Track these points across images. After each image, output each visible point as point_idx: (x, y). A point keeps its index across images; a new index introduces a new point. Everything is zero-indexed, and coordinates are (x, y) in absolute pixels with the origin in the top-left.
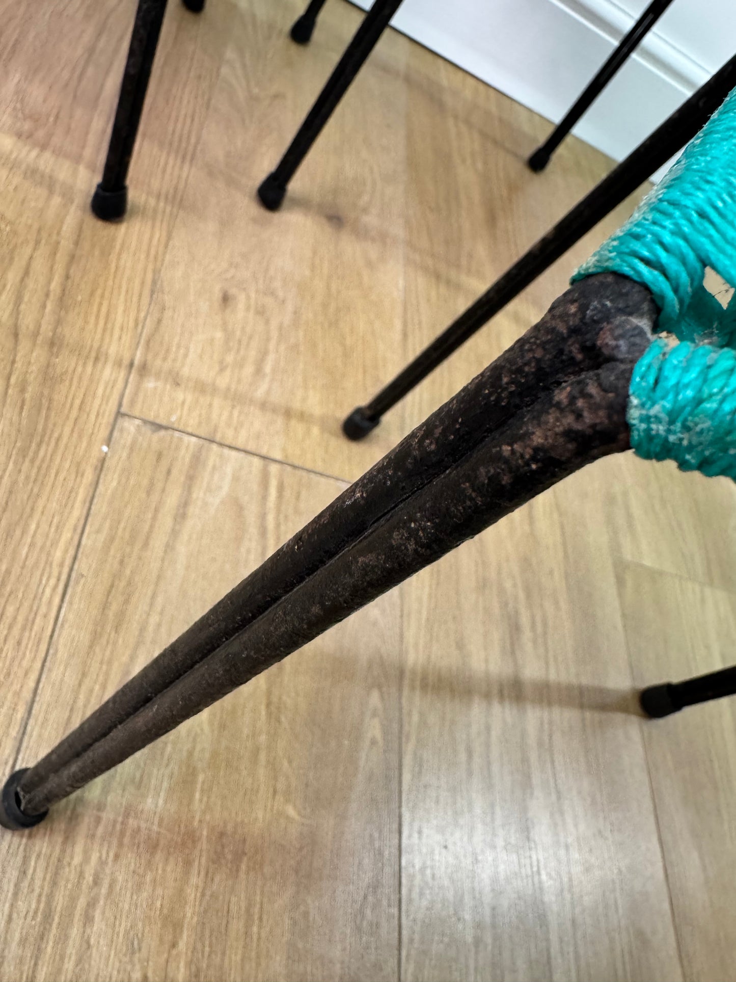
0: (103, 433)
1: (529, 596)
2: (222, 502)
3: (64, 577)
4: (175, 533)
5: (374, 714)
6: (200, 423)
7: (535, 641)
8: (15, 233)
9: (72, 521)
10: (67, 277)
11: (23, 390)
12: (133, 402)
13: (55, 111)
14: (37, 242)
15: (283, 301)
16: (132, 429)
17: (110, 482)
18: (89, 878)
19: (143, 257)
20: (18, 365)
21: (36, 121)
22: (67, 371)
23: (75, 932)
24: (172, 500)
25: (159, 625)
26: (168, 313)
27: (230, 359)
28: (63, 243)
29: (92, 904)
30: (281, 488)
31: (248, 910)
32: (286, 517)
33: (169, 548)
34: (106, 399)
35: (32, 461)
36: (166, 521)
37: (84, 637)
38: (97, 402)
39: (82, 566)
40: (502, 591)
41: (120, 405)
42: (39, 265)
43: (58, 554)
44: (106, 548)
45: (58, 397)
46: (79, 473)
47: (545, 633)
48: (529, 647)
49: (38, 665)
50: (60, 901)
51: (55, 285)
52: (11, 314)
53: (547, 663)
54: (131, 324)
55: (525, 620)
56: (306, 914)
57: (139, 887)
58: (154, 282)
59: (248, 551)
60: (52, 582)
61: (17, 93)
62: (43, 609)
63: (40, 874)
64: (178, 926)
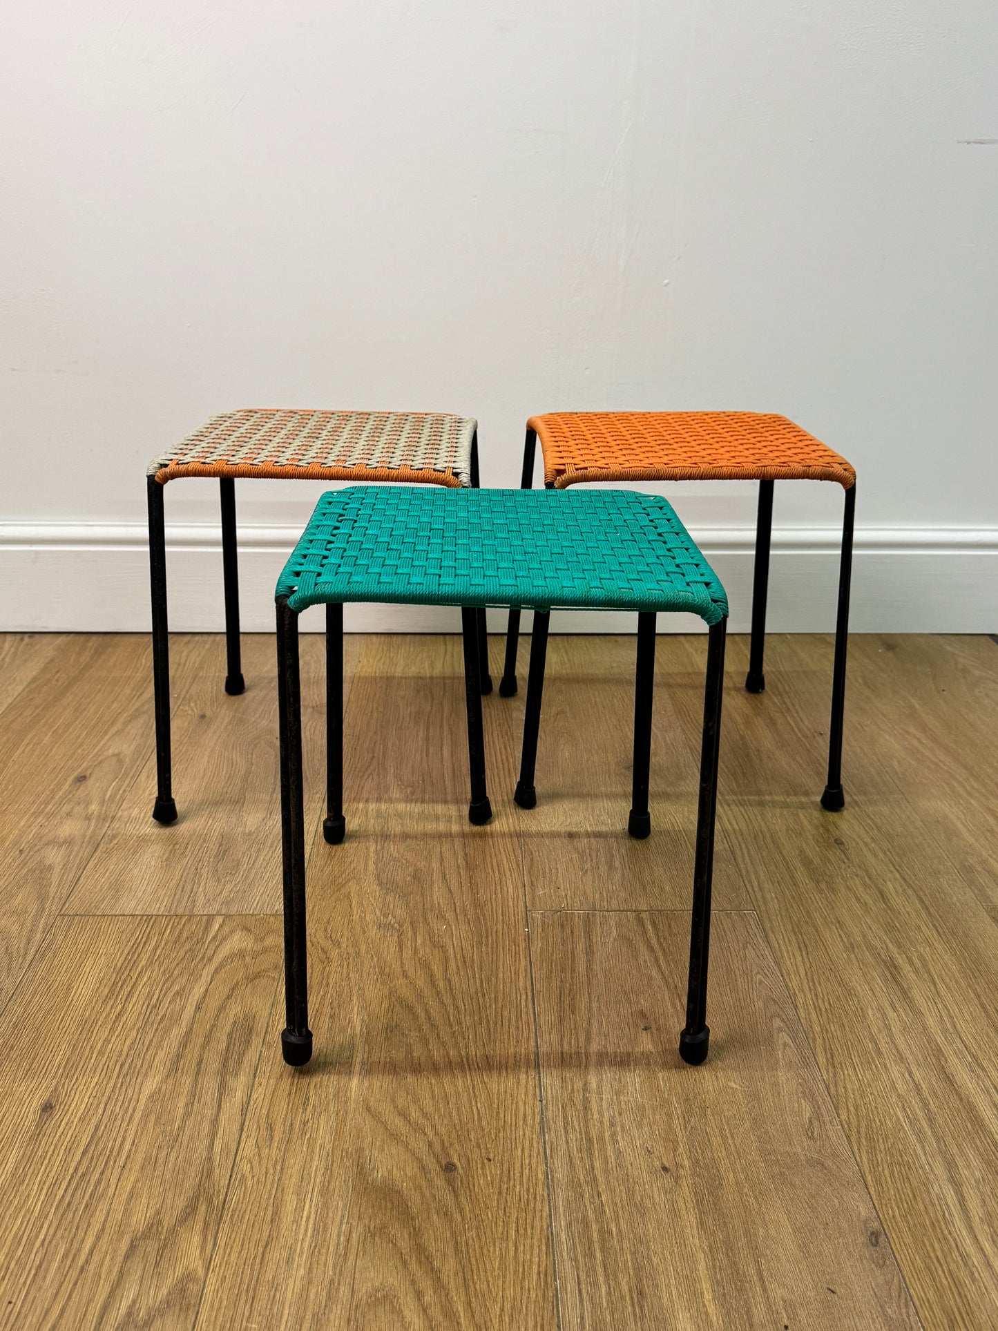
0: (522, 923)
1: (899, 946)
2: (615, 939)
3: (530, 994)
4: (590, 962)
5: (780, 1030)
6: (582, 904)
7: (917, 972)
9: (522, 968)
10: (466, 855)
12: (533, 903)
16: (539, 917)
17: (537, 946)
18: (606, 1123)
21: (412, 786)
22: (486, 900)
23: (609, 1146)
24: (581, 946)
26: (536, 854)
27: (588, 866)
29: (614, 1134)
30: (654, 924)
31: (721, 1132)
32: (665, 939)
33: (589, 969)
34: (516, 905)
35: (487, 945)
36: (582, 958)
37: (554, 1018)
38: (512, 909)
39: (538, 986)
40: (871, 948)
41: (526, 907)
43: (522, 984)
44: (549, 976)
45: (488, 912)
46: (516, 945)
48: (912, 976)
49: (533, 1035)
50: (594, 1134)
52: (442, 881)
53: (934, 983)
54: (515, 866)
55: (901, 960)
56: (766, 1133)
57: (641, 1126)
59: (645, 961)
60: (524, 997)
62: (524, 1010)
63: (576, 1123)
64: (675, 1142)
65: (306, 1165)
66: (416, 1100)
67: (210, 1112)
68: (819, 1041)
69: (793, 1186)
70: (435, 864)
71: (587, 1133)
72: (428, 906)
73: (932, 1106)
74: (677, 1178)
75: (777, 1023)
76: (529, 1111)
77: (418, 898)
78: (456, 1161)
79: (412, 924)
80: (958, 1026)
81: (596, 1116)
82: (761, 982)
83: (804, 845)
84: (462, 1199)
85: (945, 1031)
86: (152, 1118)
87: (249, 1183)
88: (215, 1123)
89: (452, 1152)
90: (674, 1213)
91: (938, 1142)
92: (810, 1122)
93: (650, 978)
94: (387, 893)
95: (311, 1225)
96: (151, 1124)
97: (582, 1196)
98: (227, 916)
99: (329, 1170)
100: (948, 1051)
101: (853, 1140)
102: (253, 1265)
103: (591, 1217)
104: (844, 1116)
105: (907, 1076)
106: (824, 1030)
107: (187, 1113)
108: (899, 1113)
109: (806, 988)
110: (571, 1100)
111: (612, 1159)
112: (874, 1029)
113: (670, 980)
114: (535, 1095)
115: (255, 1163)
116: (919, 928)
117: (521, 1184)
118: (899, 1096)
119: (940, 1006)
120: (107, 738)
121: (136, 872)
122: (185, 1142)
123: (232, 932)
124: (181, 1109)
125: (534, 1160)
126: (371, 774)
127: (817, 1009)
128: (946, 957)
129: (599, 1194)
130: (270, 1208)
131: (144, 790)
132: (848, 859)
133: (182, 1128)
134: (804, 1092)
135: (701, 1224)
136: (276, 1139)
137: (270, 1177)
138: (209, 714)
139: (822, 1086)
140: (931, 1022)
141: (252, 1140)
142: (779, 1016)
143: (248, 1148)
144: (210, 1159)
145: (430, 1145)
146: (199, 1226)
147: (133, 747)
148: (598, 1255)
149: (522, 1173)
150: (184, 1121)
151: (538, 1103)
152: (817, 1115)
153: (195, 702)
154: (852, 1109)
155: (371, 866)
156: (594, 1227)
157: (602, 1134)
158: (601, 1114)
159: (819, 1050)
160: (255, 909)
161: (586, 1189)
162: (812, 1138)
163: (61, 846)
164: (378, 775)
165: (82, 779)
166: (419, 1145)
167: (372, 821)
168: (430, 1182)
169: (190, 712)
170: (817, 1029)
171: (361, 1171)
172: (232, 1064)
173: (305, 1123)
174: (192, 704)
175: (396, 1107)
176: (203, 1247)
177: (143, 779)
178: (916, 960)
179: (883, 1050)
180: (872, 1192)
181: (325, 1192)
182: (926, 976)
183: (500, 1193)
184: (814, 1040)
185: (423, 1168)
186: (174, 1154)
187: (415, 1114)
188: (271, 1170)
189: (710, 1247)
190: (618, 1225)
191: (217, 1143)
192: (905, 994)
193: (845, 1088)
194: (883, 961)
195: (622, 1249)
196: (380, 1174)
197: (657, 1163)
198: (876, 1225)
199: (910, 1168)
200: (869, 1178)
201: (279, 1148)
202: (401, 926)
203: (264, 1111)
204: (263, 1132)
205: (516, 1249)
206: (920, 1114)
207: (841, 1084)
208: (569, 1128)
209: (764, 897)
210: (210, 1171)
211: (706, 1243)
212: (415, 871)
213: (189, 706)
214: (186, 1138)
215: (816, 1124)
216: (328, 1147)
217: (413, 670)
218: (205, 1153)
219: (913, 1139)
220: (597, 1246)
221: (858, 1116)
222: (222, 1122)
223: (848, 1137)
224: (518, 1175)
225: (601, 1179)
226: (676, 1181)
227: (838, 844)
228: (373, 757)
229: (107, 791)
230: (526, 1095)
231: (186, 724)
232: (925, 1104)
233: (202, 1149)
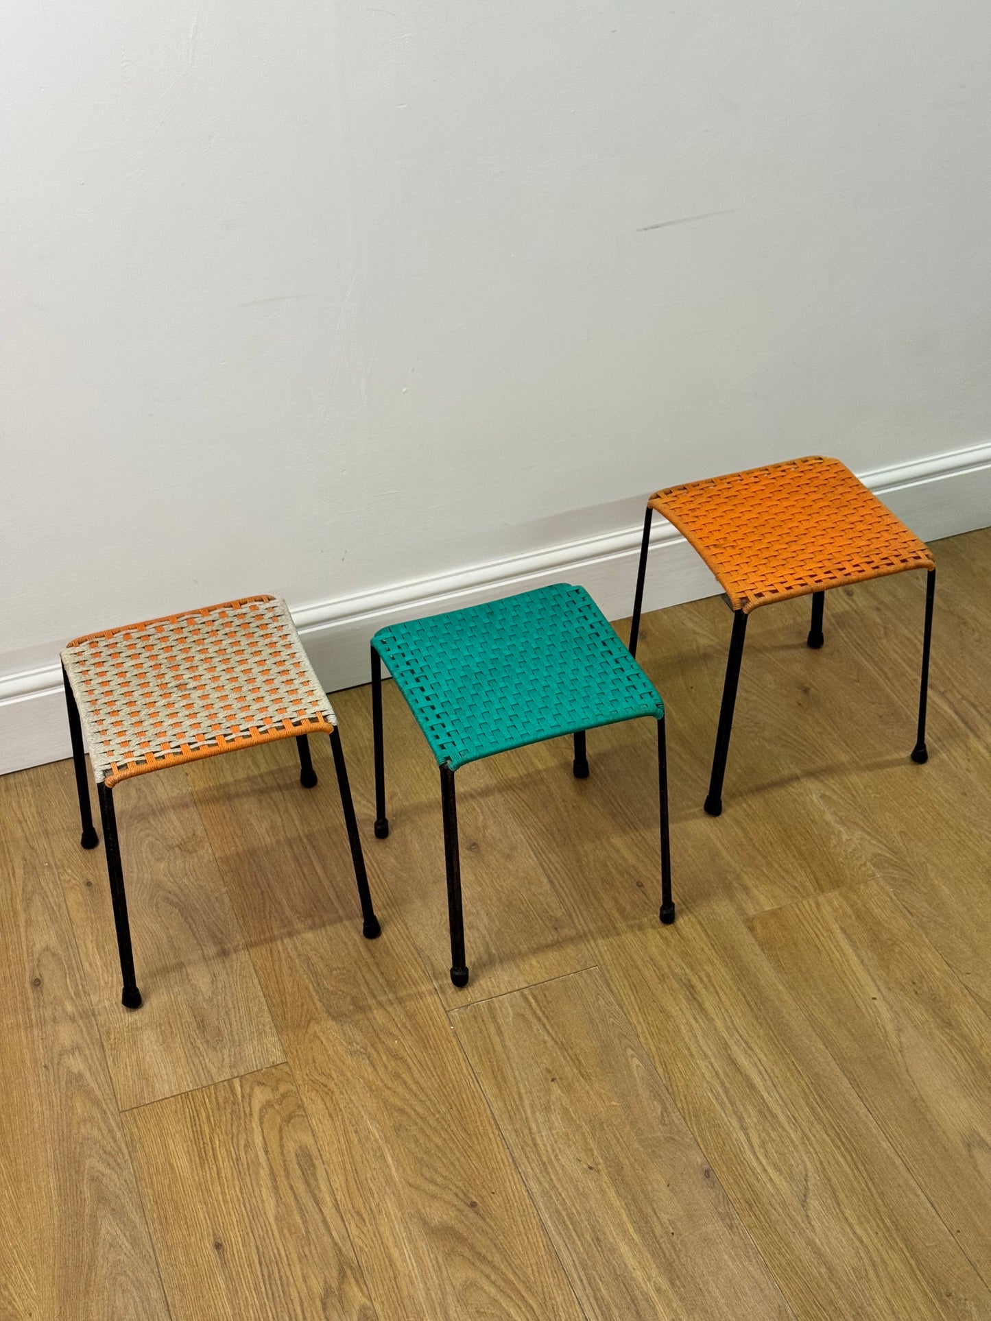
0: (447, 1023)
1: (692, 969)
2: (513, 1018)
3: (473, 1077)
4: (503, 1041)
5: (632, 1056)
6: (481, 994)
8: (348, 971)
9: (461, 1059)
10: (382, 973)
11: (406, 1027)
12: (449, 1006)
13: (313, 906)
14: (359, 968)
15: (478, 914)
16: (457, 1014)
17: (464, 1038)
18: (550, 1151)
19: (402, 941)
20: (396, 1020)
21: (311, 916)
22: (414, 1009)
24: (492, 1030)
25: (520, 1073)
26: (433, 958)
28: (369, 961)
29: (556, 1156)
30: (535, 997)
32: (545, 1007)
33: (504, 1047)
34: (437, 1009)
35: (431, 1047)
36: (496, 1039)
37: (496, 1091)
38: (435, 1013)
39: (477, 1070)
40: (675, 975)
41: (445, 1009)
42: (368, 977)
43: (465, 1071)
44: (481, 1059)
45: (420, 1021)
46: (451, 1042)
47: (710, 981)
49: (487, 1106)
50: (545, 1159)
51: (381, 980)
54: (423, 975)
55: (695, 981)
57: (569, 1146)
58: (416, 949)
59: (538, 1030)
60: (471, 1080)
61: (292, 909)
62: (475, 1090)
63: (533, 1156)
64: (591, 1150)
65: (392, 1229)
66: (436, 1171)
67: (318, 1217)
68: (657, 1058)
69: (660, 1157)
70: (364, 989)
71: (541, 1160)
72: (376, 1028)
73: (727, 1084)
74: (598, 1171)
75: (630, 1052)
76: (504, 1157)
77: (366, 1022)
78: (475, 1200)
79: (372, 1045)
80: (735, 1022)
81: (543, 1148)
82: (613, 1024)
83: (617, 895)
84: (488, 1220)
85: (728, 1028)
86: (286, 1231)
87: (366, 1250)
88: (325, 1222)
89: (471, 1196)
90: (603, 1192)
91: (732, 1106)
92: (662, 1115)
93: (545, 1042)
94: (342, 1025)
95: (413, 1261)
96: (288, 1235)
97: (551, 1198)
98: (241, 1077)
99: (407, 1228)
100: (731, 1043)
101: (687, 1118)
102: (394, 1291)
103: (560, 1208)
104: (679, 1105)
105: (710, 1067)
106: (658, 1048)
107: (305, 1222)
108: (710, 1094)
109: (641, 1020)
110: (524, 1142)
111: (560, 1171)
112: (687, 1040)
113: (558, 1040)
114: (503, 1145)
115: (363, 1238)
116: (703, 950)
117: (516, 1202)
118: (708, 1082)
119: (723, 1010)
120: (22, 930)
121: (148, 1059)
122: (315, 1239)
123: (252, 1089)
124: (300, 1221)
125: (518, 1186)
126: (270, 911)
127: (651, 1034)
128: (722, 970)
129: (560, 1195)
130: (386, 1260)
131: (98, 980)
132: (648, 899)
133: (307, 1232)
134: (654, 1096)
135: (618, 1193)
136: (367, 1220)
137: (375, 1242)
138: (92, 879)
139: (663, 1088)
140: (719, 1024)
141: (353, 1226)
142: (630, 1047)
143: (354, 1230)
144: (336, 1244)
145: (456, 1195)
146: (352, 1281)
147: (53, 936)
148: (570, 1227)
149: (514, 1195)
150: (306, 1228)
151: (507, 1150)
152: (665, 1109)
153: (69, 867)
154: (683, 1099)
155: (319, 1004)
156: (564, 1213)
157: (549, 1157)
158: (545, 1145)
159: (658, 1065)
160: (257, 1066)
161: (552, 1193)
162: (664, 1125)
163: (73, 1053)
164: (277, 911)
165: (37, 983)
166: (449, 1197)
167: (297, 960)
168: (466, 1216)
169: (73, 881)
170: (653, 1049)
171: (424, 1222)
172: (312, 1181)
173: (378, 1205)
174: (69, 871)
175: (426, 1179)
176: (362, 1291)
177: (89, 969)
178: (705, 979)
179: (694, 1053)
180: (702, 1147)
181: (411, 1240)
182: (712, 989)
183: (507, 1211)
184: (654, 1058)
185: (459, 1210)
186: (313, 1247)
187: (439, 1180)
188: (374, 1239)
189: (626, 1204)
190: (576, 1208)
191: (334, 1233)
192: (701, 1006)
193: (677, 1086)
194: (684, 984)
195: (582, 1220)
196: (436, 1220)
197: (585, 1166)
198: (706, 1166)
199: (719, 1127)
200: (699, 1140)
201: (371, 1225)
202: (365, 1049)
203: (350, 1205)
204: (356, 1218)
205: (528, 1237)
206: (720, 1091)
207: (674, 1084)
208: (530, 1160)
209: (600, 952)
210: (340, 1250)
211: (623, 1203)
212: (353, 998)
213: (69, 875)
214: (313, 1236)
215: (665, 1115)
216: (399, 1214)
217: (241, 775)
218: (330, 1241)
219: (719, 1108)
220: (568, 1223)
221: (687, 1102)
222: (329, 1220)
223: (684, 1118)
224: (512, 1197)
225: (558, 1186)
226: (598, 1173)
227: (639, 886)
228: (262, 892)
229: (68, 989)
230: (498, 1147)
231: (80, 896)
232: (722, 1084)
233: (327, 1239)
